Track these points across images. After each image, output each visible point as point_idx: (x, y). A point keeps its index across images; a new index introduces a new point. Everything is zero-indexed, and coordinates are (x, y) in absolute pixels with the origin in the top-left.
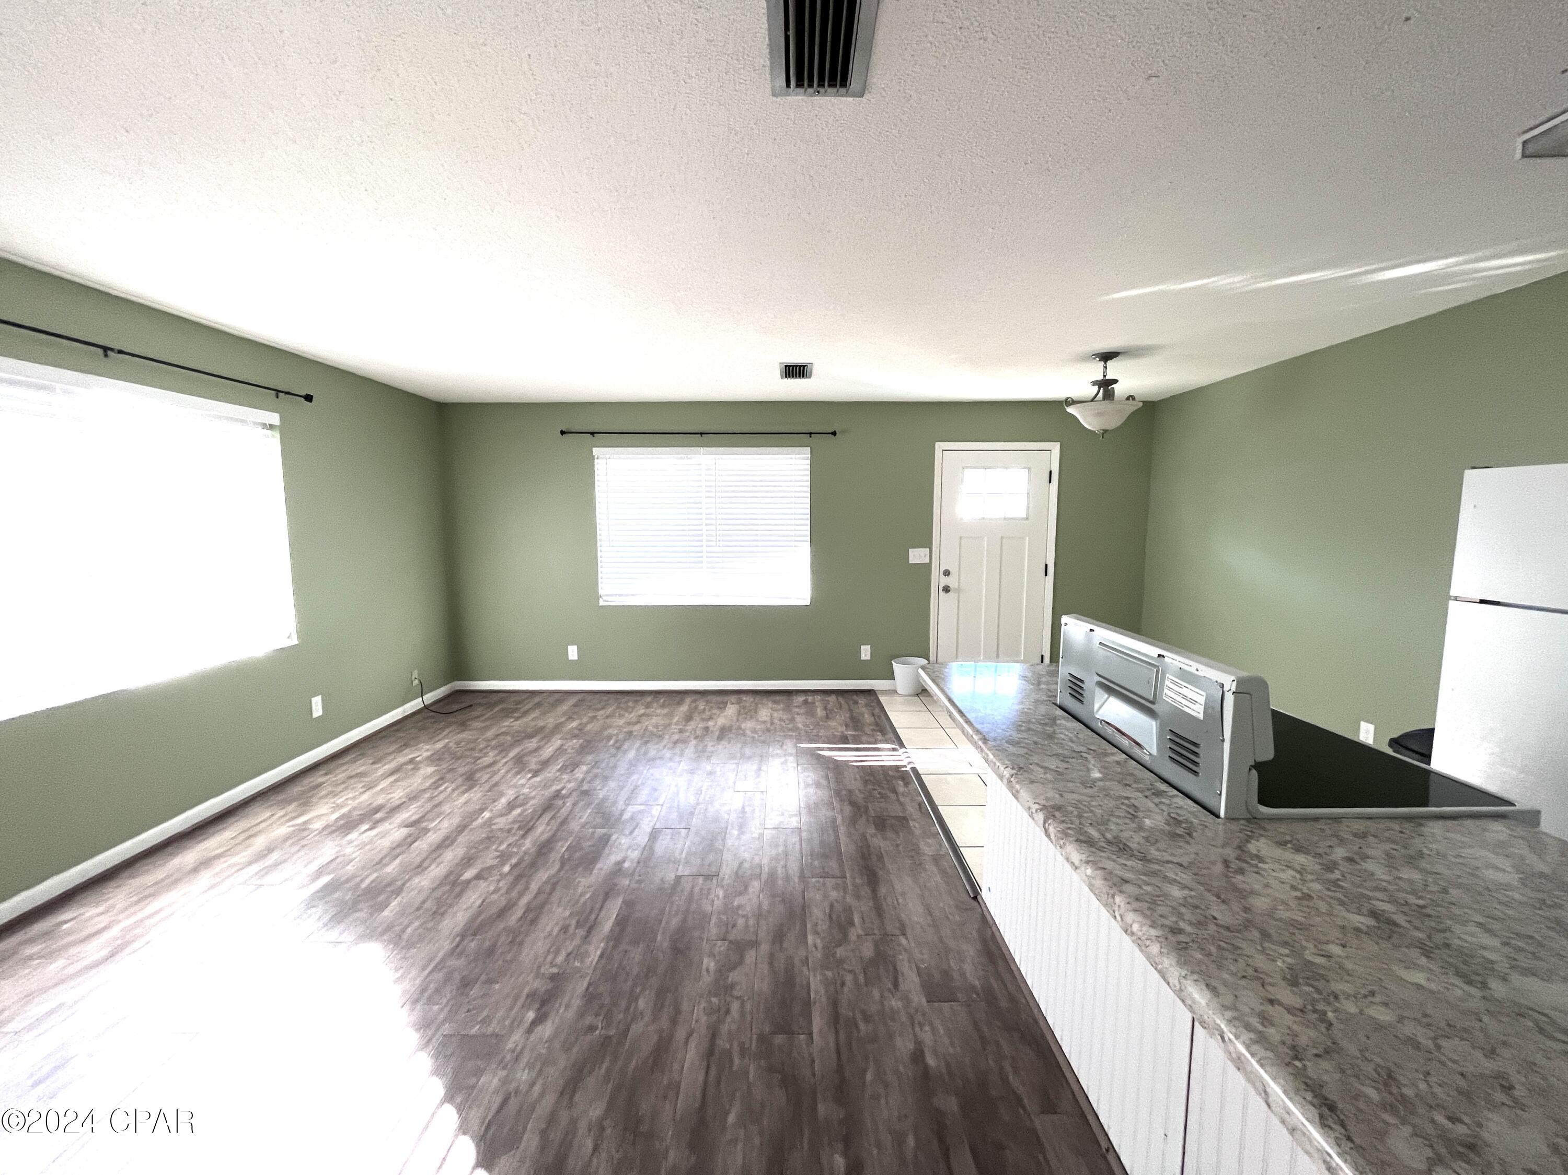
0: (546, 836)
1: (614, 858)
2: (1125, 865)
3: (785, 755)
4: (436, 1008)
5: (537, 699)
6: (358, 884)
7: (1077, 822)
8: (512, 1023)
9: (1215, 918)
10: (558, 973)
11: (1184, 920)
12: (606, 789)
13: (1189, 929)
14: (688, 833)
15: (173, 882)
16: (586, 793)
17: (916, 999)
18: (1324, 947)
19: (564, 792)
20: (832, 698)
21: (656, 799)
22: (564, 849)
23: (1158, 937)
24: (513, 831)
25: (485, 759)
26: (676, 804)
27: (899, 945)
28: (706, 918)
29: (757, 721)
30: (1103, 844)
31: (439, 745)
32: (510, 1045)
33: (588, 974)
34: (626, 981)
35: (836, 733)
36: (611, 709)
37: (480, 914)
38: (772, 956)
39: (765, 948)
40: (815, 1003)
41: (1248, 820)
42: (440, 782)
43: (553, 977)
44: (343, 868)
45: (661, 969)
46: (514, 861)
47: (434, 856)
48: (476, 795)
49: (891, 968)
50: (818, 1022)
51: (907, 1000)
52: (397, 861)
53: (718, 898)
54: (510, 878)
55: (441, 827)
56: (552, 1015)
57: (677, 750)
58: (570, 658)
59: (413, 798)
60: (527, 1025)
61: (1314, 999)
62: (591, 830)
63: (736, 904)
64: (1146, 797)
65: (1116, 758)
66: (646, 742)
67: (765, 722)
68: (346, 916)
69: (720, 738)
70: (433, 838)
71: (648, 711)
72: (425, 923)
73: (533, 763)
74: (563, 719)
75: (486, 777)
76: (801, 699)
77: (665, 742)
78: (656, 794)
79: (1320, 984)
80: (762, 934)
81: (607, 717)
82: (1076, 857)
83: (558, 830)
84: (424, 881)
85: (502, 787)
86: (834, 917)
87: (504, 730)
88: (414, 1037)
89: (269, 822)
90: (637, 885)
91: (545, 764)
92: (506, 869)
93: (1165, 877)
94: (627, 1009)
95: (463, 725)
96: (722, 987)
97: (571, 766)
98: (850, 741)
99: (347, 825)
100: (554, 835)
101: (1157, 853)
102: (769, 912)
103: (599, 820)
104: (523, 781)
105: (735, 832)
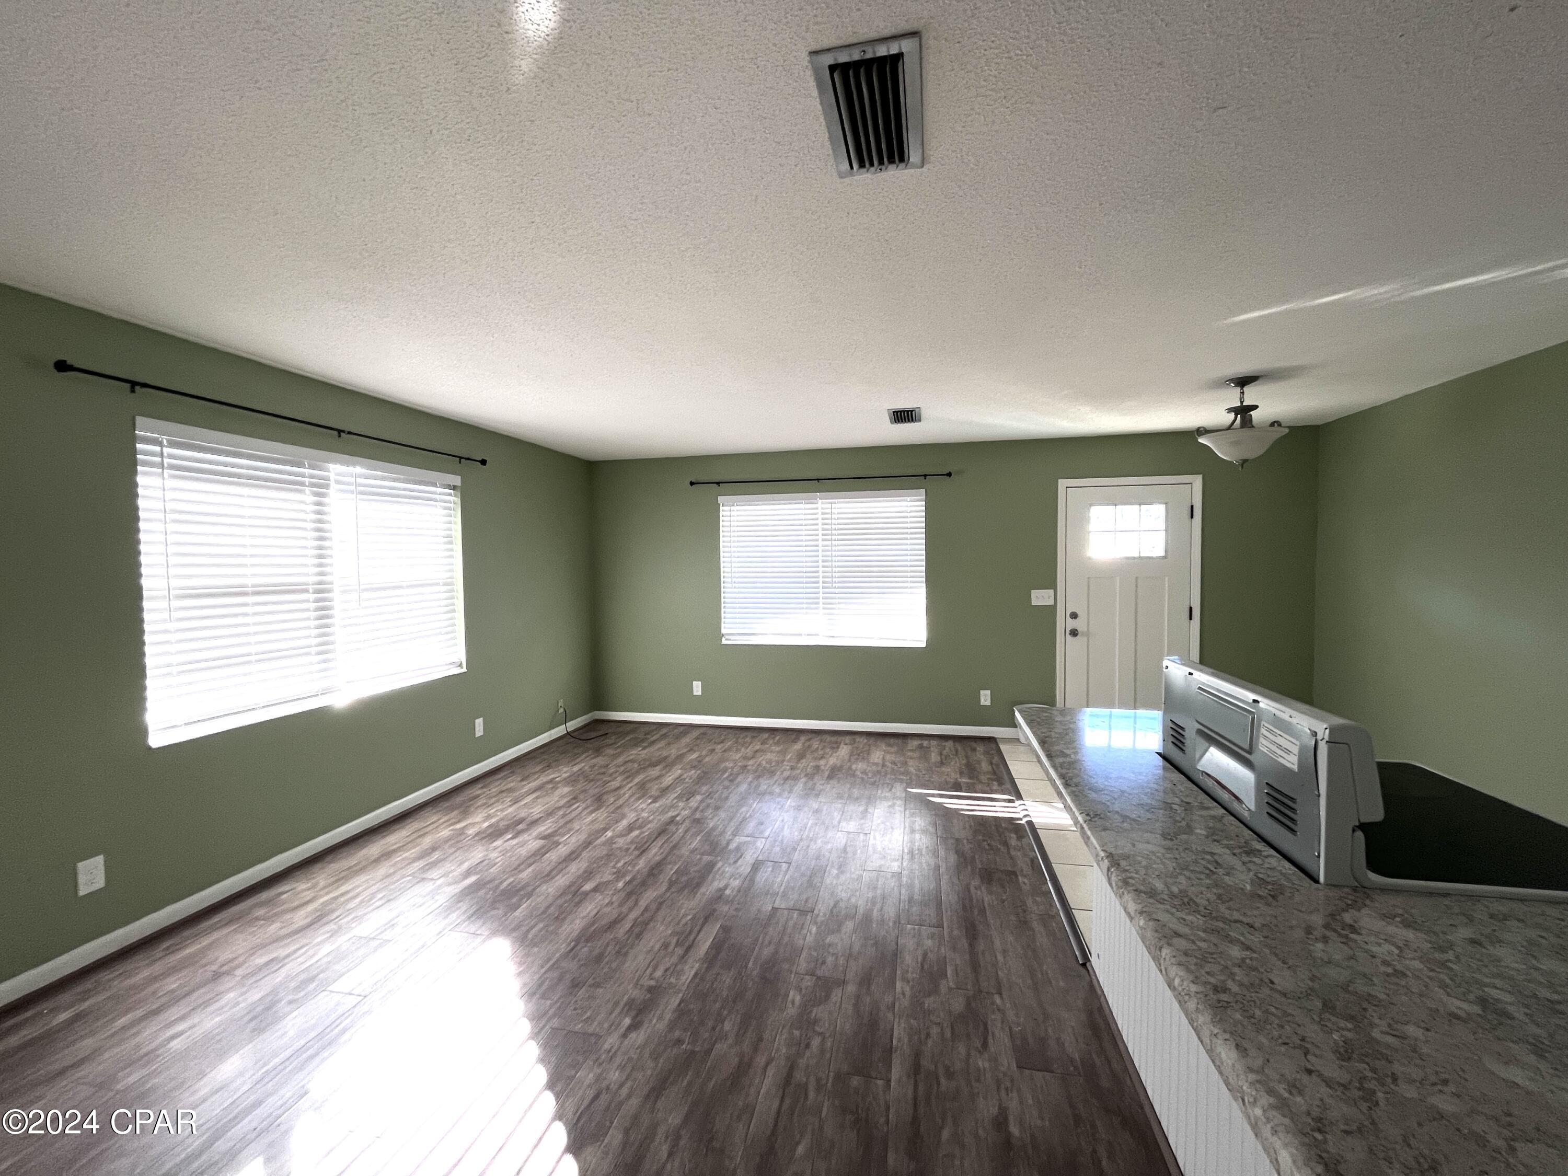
0: (658, 858)
1: (717, 885)
2: (1184, 920)
3: (894, 799)
4: (548, 1002)
5: (664, 731)
6: (497, 886)
7: (1143, 872)
8: (611, 1026)
9: (1272, 982)
10: (656, 986)
11: (1233, 980)
12: (716, 819)
13: (1235, 988)
14: (789, 867)
15: (361, 869)
16: (697, 821)
17: (1005, 1063)
18: (1399, 1026)
19: (678, 818)
20: (949, 744)
21: (762, 832)
22: (672, 872)
23: (1197, 993)
24: (630, 851)
25: (612, 783)
26: (780, 839)
27: (993, 1003)
28: (798, 951)
29: (869, 762)
30: (1166, 897)
31: (576, 769)
32: (607, 1046)
33: (682, 990)
34: (715, 1001)
35: (948, 779)
36: (729, 743)
37: (593, 923)
38: (858, 997)
39: (851, 988)
40: (896, 1051)
41: (1355, 889)
42: (574, 801)
43: (651, 990)
44: (487, 870)
45: (749, 995)
46: (628, 878)
47: (560, 867)
48: (601, 815)
49: (982, 1028)
50: (897, 1072)
51: (994, 1060)
52: (530, 869)
53: (811, 934)
54: (623, 894)
55: (569, 842)
56: (646, 1025)
57: (787, 786)
58: (695, 693)
59: (550, 814)
60: (623, 1030)
61: (1365, 1078)
62: (698, 857)
63: (828, 941)
64: (1234, 854)
65: (1212, 813)
66: (759, 777)
67: (877, 764)
68: (486, 912)
69: (830, 777)
70: (563, 850)
71: (764, 747)
72: (547, 926)
73: (654, 792)
74: (685, 750)
75: (612, 800)
76: (916, 743)
77: (776, 778)
78: (762, 827)
79: (1378, 1064)
80: (850, 975)
81: (725, 751)
82: (1132, 907)
83: (669, 853)
84: (550, 889)
85: (626, 810)
86: (926, 967)
87: (632, 757)
88: (526, 1027)
89: (435, 825)
90: (735, 913)
91: (665, 791)
92: (620, 885)
93: (1227, 936)
94: (714, 1029)
95: (598, 751)
96: (805, 1022)
97: (688, 795)
98: (963, 789)
99: (494, 833)
100: (664, 859)
101: (1227, 912)
102: (859, 953)
103: (707, 847)
104: (644, 806)
105: (835, 872)
